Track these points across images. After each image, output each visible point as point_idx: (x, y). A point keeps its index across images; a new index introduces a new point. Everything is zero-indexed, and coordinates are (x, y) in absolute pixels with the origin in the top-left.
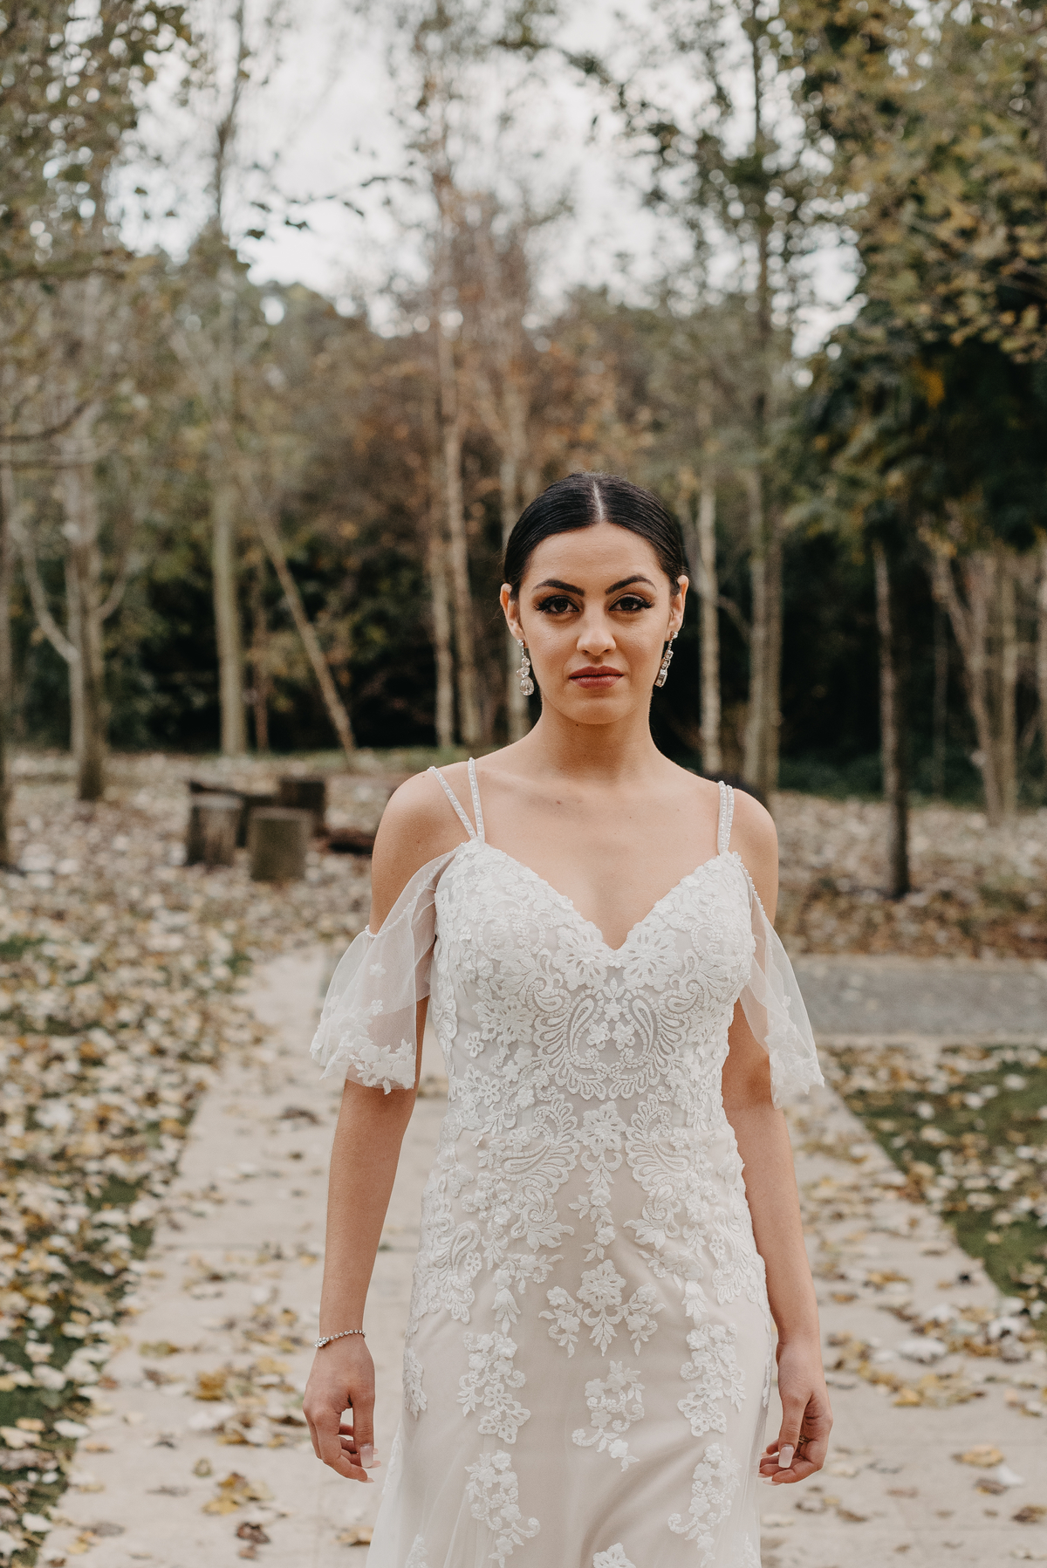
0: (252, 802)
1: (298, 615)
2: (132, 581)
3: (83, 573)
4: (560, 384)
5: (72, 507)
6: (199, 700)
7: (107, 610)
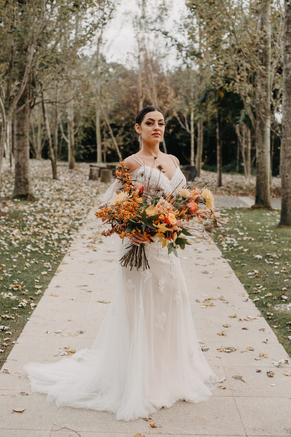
0: (101, 168)
1: (112, 135)
2: (80, 127)
3: (71, 126)
4: (163, 91)
5: (69, 114)
6: (93, 151)
7: (75, 133)
